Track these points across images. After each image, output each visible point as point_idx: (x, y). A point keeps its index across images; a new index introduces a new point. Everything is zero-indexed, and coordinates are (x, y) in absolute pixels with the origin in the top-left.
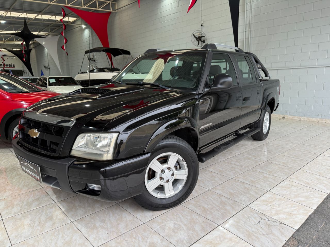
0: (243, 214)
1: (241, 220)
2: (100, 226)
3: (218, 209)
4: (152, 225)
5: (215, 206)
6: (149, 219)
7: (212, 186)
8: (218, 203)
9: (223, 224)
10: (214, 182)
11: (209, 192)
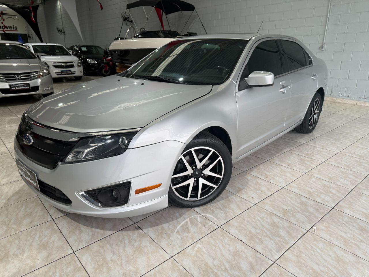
0: (304, 243)
1: (303, 253)
2: (112, 260)
3: (270, 236)
4: (182, 261)
5: (265, 230)
6: (177, 249)
7: (258, 199)
8: (269, 225)
9: (278, 260)
10: (260, 193)
11: (256, 208)
